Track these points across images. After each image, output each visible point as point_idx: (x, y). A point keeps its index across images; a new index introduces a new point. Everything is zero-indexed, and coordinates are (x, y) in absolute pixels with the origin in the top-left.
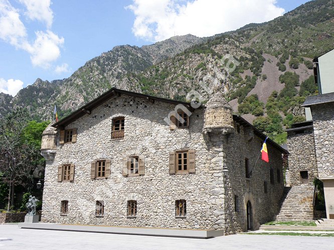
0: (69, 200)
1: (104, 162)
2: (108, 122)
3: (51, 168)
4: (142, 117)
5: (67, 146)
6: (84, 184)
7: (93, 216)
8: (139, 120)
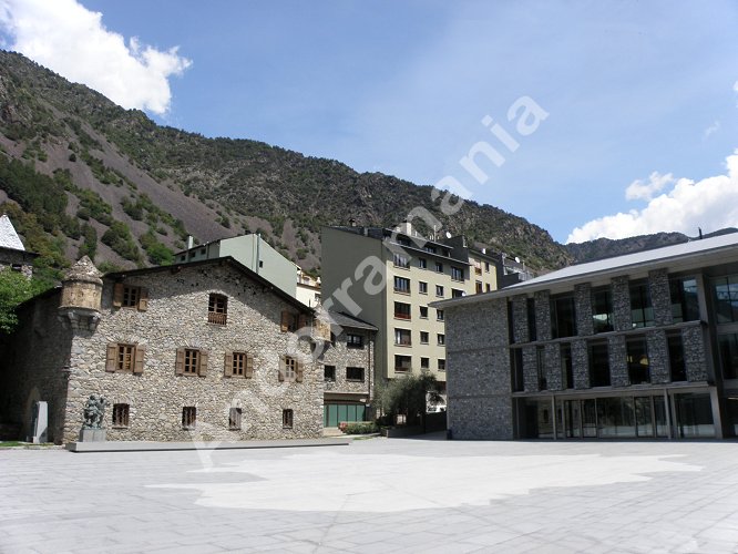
0: (131, 403)
1: (195, 352)
2: (204, 296)
3: (88, 344)
4: (250, 305)
5: (126, 314)
6: (161, 380)
7: (177, 429)
8: (247, 308)
